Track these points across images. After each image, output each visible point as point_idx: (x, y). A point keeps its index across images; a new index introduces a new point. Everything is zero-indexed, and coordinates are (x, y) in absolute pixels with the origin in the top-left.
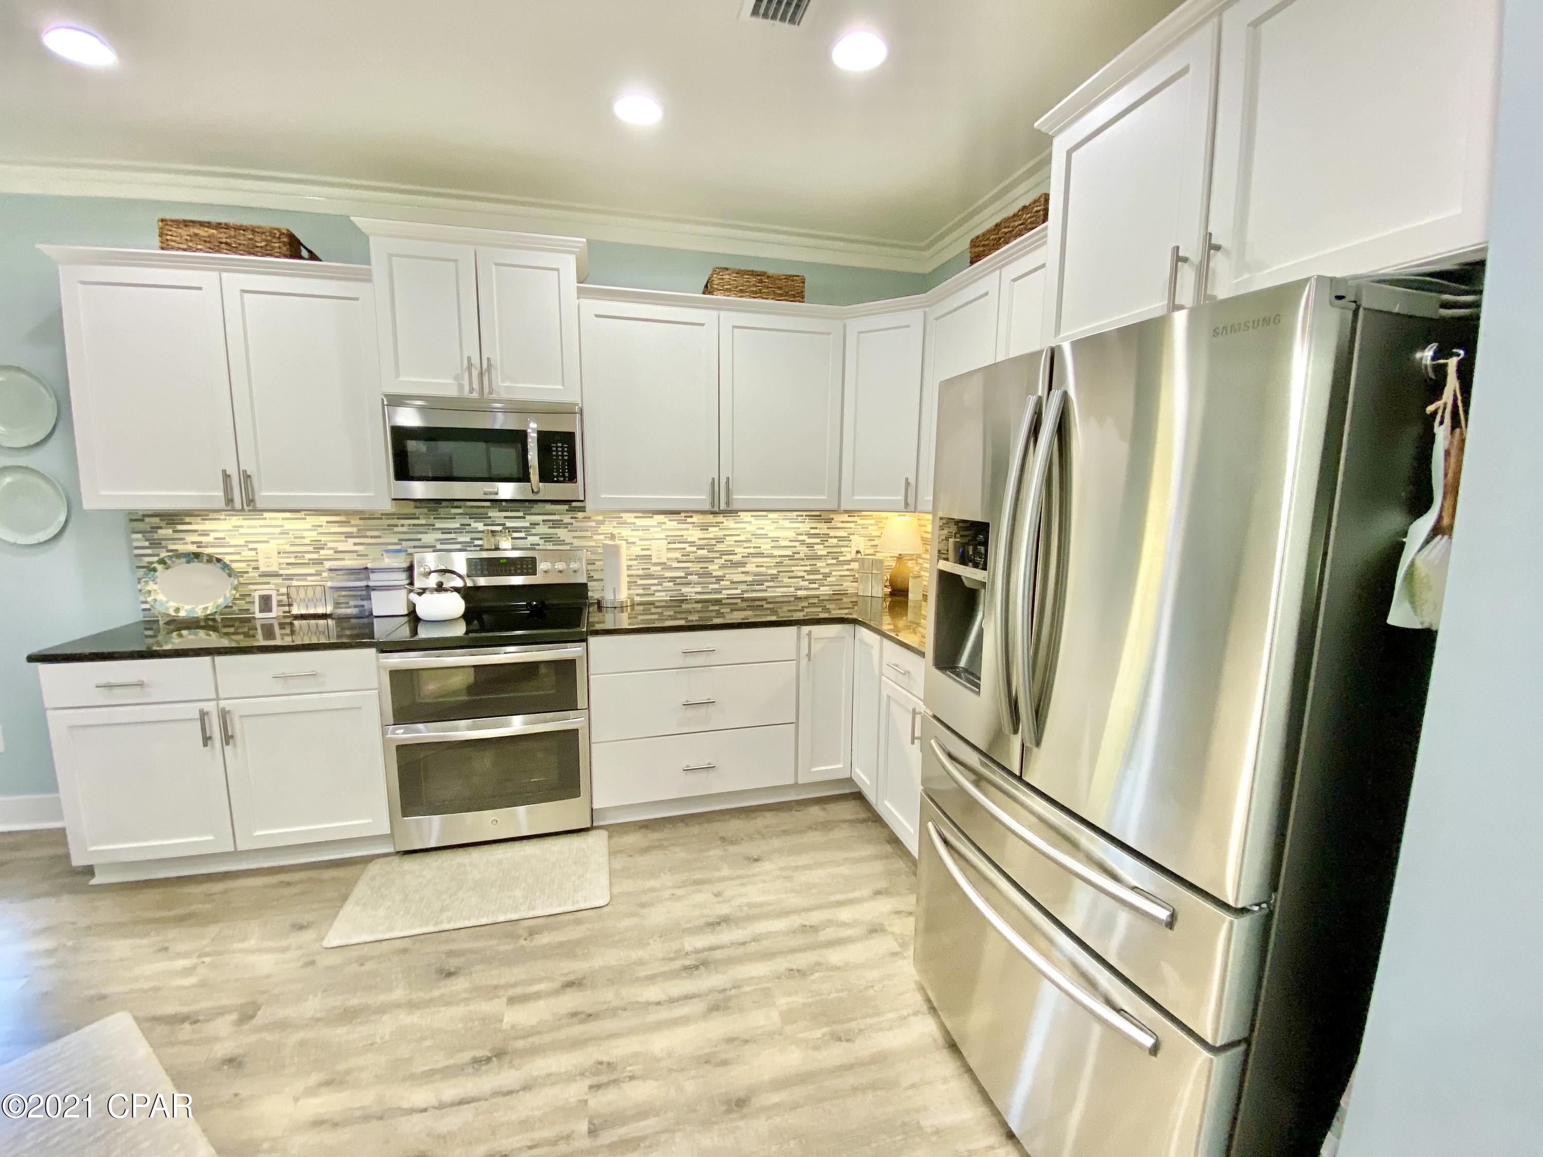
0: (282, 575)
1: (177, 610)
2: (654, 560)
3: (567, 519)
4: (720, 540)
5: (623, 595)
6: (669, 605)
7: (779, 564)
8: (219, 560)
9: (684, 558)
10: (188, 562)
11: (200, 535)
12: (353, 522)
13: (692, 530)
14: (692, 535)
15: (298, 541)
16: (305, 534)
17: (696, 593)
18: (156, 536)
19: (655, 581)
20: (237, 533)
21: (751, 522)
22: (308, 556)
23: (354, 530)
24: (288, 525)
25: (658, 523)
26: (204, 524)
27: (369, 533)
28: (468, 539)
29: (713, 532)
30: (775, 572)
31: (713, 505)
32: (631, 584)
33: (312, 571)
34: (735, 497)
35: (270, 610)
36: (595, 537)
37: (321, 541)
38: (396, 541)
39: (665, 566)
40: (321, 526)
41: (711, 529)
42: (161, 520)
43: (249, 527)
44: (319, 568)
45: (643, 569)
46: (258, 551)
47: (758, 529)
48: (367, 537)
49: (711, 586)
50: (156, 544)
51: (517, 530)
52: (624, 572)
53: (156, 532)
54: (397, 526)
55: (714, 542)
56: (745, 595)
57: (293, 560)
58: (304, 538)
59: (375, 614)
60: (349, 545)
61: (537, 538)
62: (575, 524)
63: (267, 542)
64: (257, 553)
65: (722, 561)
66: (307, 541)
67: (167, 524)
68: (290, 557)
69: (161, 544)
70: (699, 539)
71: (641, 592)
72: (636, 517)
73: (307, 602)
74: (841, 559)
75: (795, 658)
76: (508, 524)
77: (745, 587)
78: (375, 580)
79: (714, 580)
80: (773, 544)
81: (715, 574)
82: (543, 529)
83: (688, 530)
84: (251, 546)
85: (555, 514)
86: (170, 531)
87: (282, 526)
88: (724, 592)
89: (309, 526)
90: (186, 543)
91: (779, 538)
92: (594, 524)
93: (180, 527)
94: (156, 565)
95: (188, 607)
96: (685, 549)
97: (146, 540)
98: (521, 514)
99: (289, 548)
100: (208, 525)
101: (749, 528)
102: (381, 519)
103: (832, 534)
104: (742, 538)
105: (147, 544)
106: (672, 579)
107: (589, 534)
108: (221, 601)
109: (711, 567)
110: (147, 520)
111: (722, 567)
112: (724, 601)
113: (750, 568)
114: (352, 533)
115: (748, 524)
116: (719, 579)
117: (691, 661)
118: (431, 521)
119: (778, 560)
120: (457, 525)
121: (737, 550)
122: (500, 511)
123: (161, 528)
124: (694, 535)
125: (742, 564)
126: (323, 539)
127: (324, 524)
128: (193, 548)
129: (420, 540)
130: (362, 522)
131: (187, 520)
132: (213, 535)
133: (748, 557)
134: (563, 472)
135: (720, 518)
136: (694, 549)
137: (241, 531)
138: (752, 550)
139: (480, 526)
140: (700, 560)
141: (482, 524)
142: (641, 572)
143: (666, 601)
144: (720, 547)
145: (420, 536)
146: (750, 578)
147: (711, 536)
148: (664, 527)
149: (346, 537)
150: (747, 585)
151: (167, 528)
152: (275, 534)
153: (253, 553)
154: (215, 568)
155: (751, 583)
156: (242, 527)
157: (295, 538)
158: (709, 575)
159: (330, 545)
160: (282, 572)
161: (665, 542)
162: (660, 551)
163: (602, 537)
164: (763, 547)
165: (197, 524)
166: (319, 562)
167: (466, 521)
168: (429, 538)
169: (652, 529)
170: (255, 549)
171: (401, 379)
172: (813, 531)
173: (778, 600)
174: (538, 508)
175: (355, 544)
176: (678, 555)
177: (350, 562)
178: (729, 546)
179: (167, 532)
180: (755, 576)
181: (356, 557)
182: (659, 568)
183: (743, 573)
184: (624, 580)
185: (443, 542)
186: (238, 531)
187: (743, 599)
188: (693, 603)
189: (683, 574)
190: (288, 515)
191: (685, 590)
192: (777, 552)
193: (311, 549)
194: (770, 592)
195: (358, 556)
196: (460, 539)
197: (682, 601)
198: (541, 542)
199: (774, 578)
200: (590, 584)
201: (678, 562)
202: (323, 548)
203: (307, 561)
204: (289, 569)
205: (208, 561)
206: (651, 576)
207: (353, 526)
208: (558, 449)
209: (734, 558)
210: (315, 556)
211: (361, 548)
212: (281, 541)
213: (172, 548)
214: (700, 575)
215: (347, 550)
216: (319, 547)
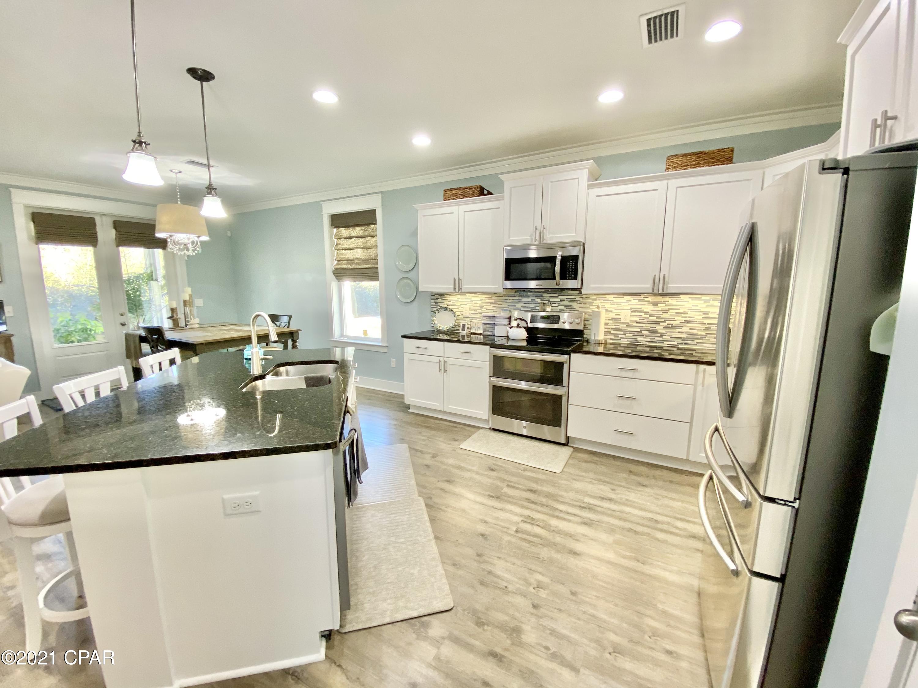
1: (440, 327)
2: (622, 321)
3: (577, 298)
4: (665, 312)
5: (601, 337)
6: (628, 346)
8: (452, 310)
9: (641, 321)
10: (444, 311)
11: (448, 301)
13: (647, 305)
14: (647, 308)
15: (475, 305)
16: (478, 302)
17: (646, 341)
18: (437, 301)
19: (622, 333)
21: (688, 302)
22: (478, 311)
24: (473, 299)
25: (627, 301)
26: (450, 297)
27: (498, 303)
28: (533, 306)
29: (661, 306)
30: (704, 333)
31: (654, 290)
32: (606, 333)
33: (478, 317)
34: (670, 285)
35: (465, 330)
36: (591, 307)
37: (482, 305)
38: (507, 306)
39: (628, 325)
40: (483, 299)
41: (659, 305)
43: (462, 299)
44: (481, 315)
45: (615, 325)
46: (464, 308)
47: (693, 306)
49: (657, 338)
50: (437, 304)
51: (554, 303)
52: (603, 326)
54: (508, 300)
55: (661, 312)
56: (680, 346)
57: (473, 312)
59: (496, 335)
60: (491, 307)
61: (563, 307)
62: (581, 300)
63: (466, 305)
65: (666, 324)
66: (478, 305)
67: (440, 297)
70: (651, 310)
71: (613, 337)
72: (614, 297)
73: (475, 328)
75: (693, 384)
76: (551, 300)
77: (680, 341)
78: (497, 321)
79: (659, 335)
80: (704, 316)
81: (660, 331)
82: (566, 303)
83: (645, 305)
84: (462, 306)
85: (572, 295)
86: (441, 300)
87: (471, 299)
88: (665, 342)
89: (479, 299)
90: (444, 304)
91: (709, 312)
92: (591, 301)
93: (443, 298)
94: (436, 311)
95: (442, 326)
96: (642, 316)
97: (435, 302)
98: (556, 295)
99: (472, 307)
101: (687, 305)
102: (501, 296)
104: (681, 311)
105: (434, 304)
106: (632, 332)
107: (588, 305)
108: (451, 325)
109: (658, 327)
110: (436, 295)
111: (665, 328)
112: (664, 348)
113: (685, 329)
114: (493, 302)
115: (686, 302)
116: (662, 335)
117: (624, 374)
118: (520, 298)
119: (707, 326)
120: (530, 300)
121: (676, 318)
122: (548, 294)
124: (649, 308)
125: (680, 327)
128: (446, 306)
129: (515, 306)
130: (496, 298)
131: (446, 296)
132: (452, 301)
133: (685, 323)
134: (572, 275)
135: (667, 299)
136: (648, 316)
137: (460, 300)
138: (688, 319)
139: (539, 301)
140: (650, 323)
141: (540, 300)
142: (614, 327)
143: (628, 344)
144: (665, 316)
145: (515, 304)
146: (684, 336)
147: (660, 309)
148: (630, 303)
149: (490, 304)
150: (682, 340)
152: (469, 302)
153: (462, 309)
154: (450, 313)
155: (685, 339)
157: (475, 303)
158: (656, 332)
159: (485, 307)
160: (470, 316)
161: (630, 311)
162: (626, 316)
163: (595, 307)
164: (696, 317)
165: (448, 297)
166: (481, 313)
167: (534, 298)
168: (519, 305)
169: (623, 304)
171: (511, 239)
173: (704, 351)
174: (564, 292)
175: (493, 307)
176: (637, 319)
177: (491, 314)
178: (671, 315)
180: (688, 335)
182: (625, 325)
183: (679, 332)
184: (602, 330)
185: (523, 307)
186: (458, 300)
187: (678, 348)
188: (643, 347)
189: (639, 330)
190: (473, 295)
191: (639, 339)
192: (706, 321)
193: (479, 308)
194: (699, 346)
195: (493, 311)
196: (531, 306)
197: (637, 345)
198: (565, 309)
199: (702, 337)
200: (585, 331)
201: (637, 323)
202: (483, 308)
203: (477, 313)
205: (449, 311)
206: (619, 330)
207: (493, 299)
208: (570, 264)
209: (674, 323)
210: (480, 311)
211: (495, 308)
212: (470, 305)
213: (441, 305)
214: (650, 331)
215: (490, 309)
216: (481, 307)
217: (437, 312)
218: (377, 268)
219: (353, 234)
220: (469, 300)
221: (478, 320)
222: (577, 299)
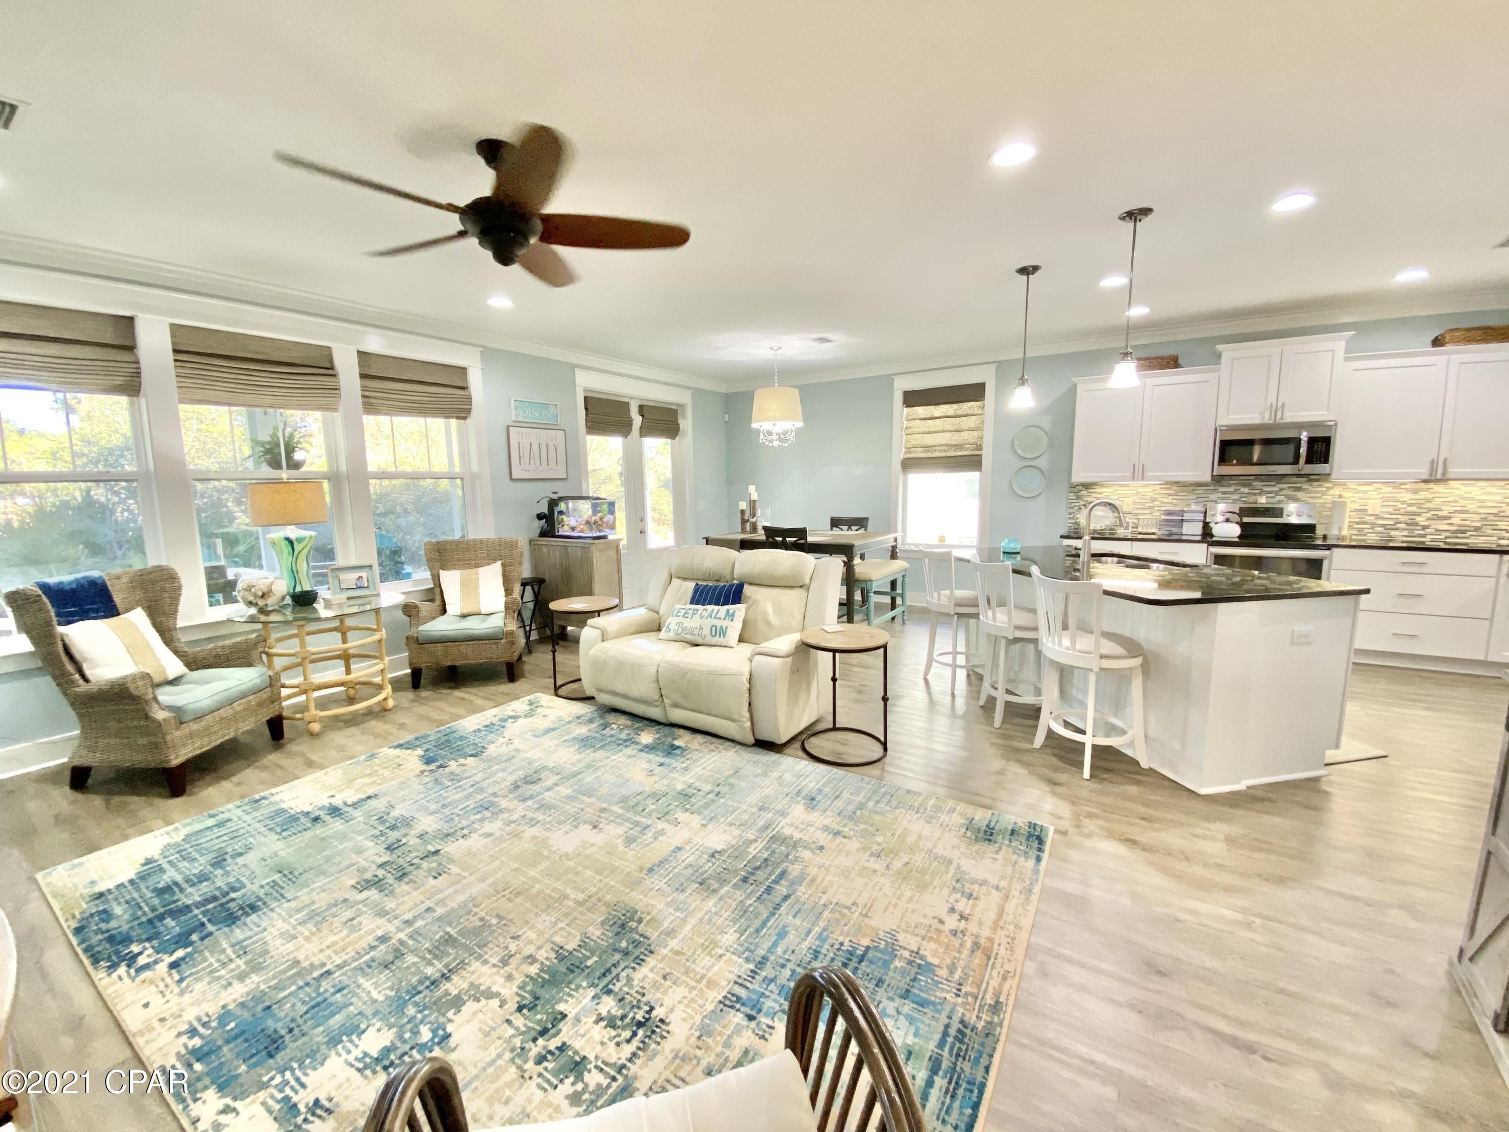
0: (1129, 513)
2: (1370, 512)
3: (1305, 486)
4: (1428, 501)
5: (1345, 532)
7: (1484, 519)
9: (1396, 512)
11: (1101, 494)
13: (1405, 494)
14: (1404, 497)
15: (1144, 497)
16: (1148, 493)
20: (1114, 494)
22: (1148, 505)
23: (1175, 492)
24: (1140, 490)
25: (1376, 489)
26: (1101, 490)
27: (1181, 493)
28: (1238, 497)
29: (1423, 495)
30: (1478, 524)
31: (1431, 475)
32: (1350, 527)
33: (1150, 511)
34: (1450, 470)
36: (1323, 498)
37: (1156, 497)
38: (1194, 498)
39: (1377, 517)
40: (1157, 490)
41: (1422, 493)
42: (1084, 487)
44: (1153, 510)
45: (1360, 518)
48: (1177, 495)
50: (1079, 498)
51: (1271, 492)
52: (1347, 520)
54: (1195, 491)
55: (1423, 502)
58: (1147, 495)
59: (1184, 534)
62: (1308, 490)
65: (1429, 515)
66: (1148, 497)
67: (1085, 489)
68: (1137, 504)
70: (1410, 499)
71: (1356, 532)
72: (1358, 485)
73: (1146, 526)
76: (1264, 489)
77: (1448, 534)
78: (1186, 516)
79: (1420, 528)
80: (1479, 505)
81: (1421, 524)
82: (1289, 492)
83: (1401, 493)
84: (1118, 500)
86: (1085, 492)
89: (1150, 490)
90: (1091, 498)
91: (1486, 500)
93: (1091, 490)
96: (1397, 506)
97: (1076, 496)
98: (1273, 484)
100: (1103, 490)
101: (1456, 492)
104: (1450, 499)
105: (1075, 499)
106: (1383, 526)
107: (1321, 495)
109: (1418, 519)
110: (1078, 487)
111: (1428, 519)
113: (1455, 520)
114: (1173, 493)
115: (1456, 489)
116: (1425, 528)
117: (1406, 569)
119: (1483, 516)
120: (1232, 490)
121: (1444, 508)
122: (1259, 482)
123: (1082, 491)
124: (1407, 497)
125: (1449, 518)
131: (1095, 488)
132: (1104, 494)
133: (1455, 513)
134: (1320, 458)
135: (1431, 485)
136: (1404, 506)
137: (1118, 492)
139: (1246, 490)
140: (1408, 514)
141: (1248, 489)
142: (1359, 520)
144: (1428, 505)
146: (1453, 528)
147: (1422, 497)
148: (1380, 491)
149: (1169, 495)
155: (1455, 532)
157: (1142, 496)
158: (1417, 524)
159: (1160, 499)
160: (1133, 513)
161: (1380, 501)
162: (1374, 507)
163: (1331, 497)
164: (1470, 506)
165: (1098, 490)
166: (1151, 508)
167: (1239, 487)
168: (1213, 497)
169: (1371, 493)
170: (1121, 500)
171: (1230, 417)
174: (1285, 480)
175: (1173, 499)
176: (1391, 510)
177: (1174, 508)
178: (1436, 505)
180: (1459, 527)
182: (1373, 518)
183: (1447, 524)
184: (1346, 524)
186: (1116, 493)
187: (1446, 543)
189: (1391, 523)
190: (1140, 485)
191: (1393, 533)
192: (1483, 511)
193: (1149, 501)
198: (1290, 499)
199: (1477, 529)
200: (1317, 525)
201: (1390, 514)
203: (1147, 507)
204: (1139, 510)
205: (1109, 506)
206: (1366, 523)
207: (1173, 490)
208: (1319, 447)
209: (1441, 513)
210: (1151, 505)
212: (1137, 497)
213: (1086, 499)
214: (1408, 524)
215: (1170, 502)
216: (1154, 500)
218: (981, 455)
219: (937, 415)
220: (1134, 492)
221: (1146, 516)
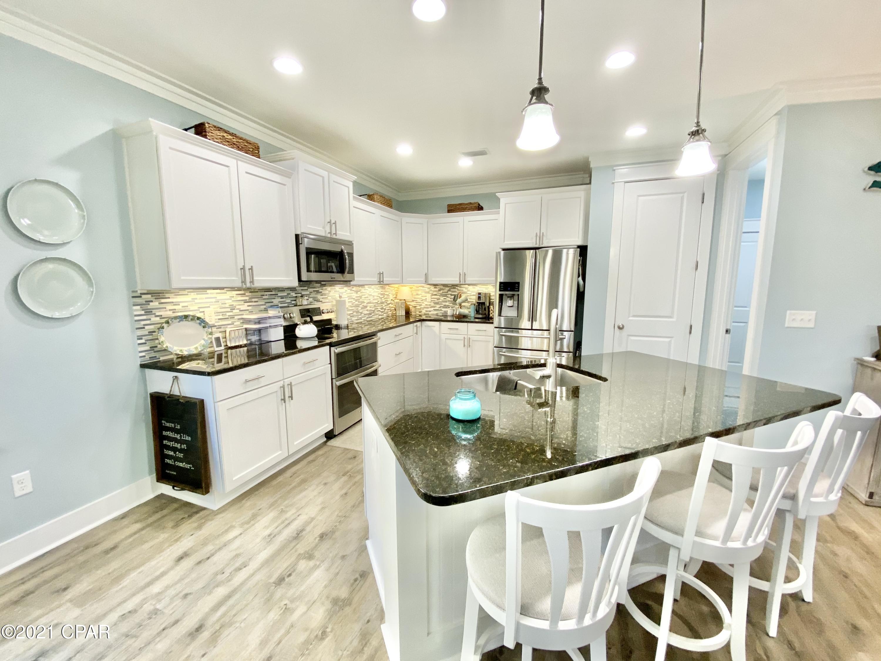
0: (216, 326)
1: (180, 350)
7: (375, 306)
10: (179, 321)
11: (174, 305)
12: (247, 294)
14: (354, 296)
15: (223, 306)
16: (227, 301)
17: (356, 320)
18: (149, 307)
20: (194, 303)
22: (228, 314)
23: (247, 298)
24: (219, 297)
26: (176, 298)
27: (253, 300)
28: (289, 301)
33: (230, 322)
35: (221, 346)
37: (233, 305)
40: (233, 297)
42: (152, 296)
43: (200, 299)
44: (233, 320)
46: (205, 313)
47: (369, 292)
48: (252, 302)
50: (149, 312)
53: (149, 304)
57: (221, 317)
58: (226, 304)
60: (245, 307)
61: (312, 299)
63: (209, 307)
64: (204, 314)
65: (362, 306)
66: (227, 305)
67: (156, 299)
68: (220, 315)
69: (152, 312)
70: (356, 297)
74: (388, 303)
75: (413, 335)
76: (303, 293)
82: (314, 295)
84: (201, 310)
87: (216, 298)
89: (228, 297)
90: (166, 311)
93: (163, 301)
95: (186, 348)
97: (143, 310)
98: (306, 288)
99: (219, 310)
101: (367, 292)
102: (258, 292)
103: (386, 294)
105: (143, 312)
107: (326, 296)
108: (203, 342)
110: (143, 296)
113: (368, 308)
114: (246, 300)
115: (367, 290)
117: (397, 339)
118: (277, 293)
119: (374, 304)
120: (286, 294)
121: (365, 301)
123: (152, 301)
125: (366, 307)
126: (234, 304)
127: (235, 295)
129: (272, 302)
130: (250, 294)
131: (167, 295)
132: (182, 304)
137: (196, 301)
138: (369, 301)
141: (294, 293)
145: (273, 300)
146: (368, 312)
149: (245, 302)
151: (155, 301)
152: (212, 302)
156: (196, 299)
157: (222, 304)
159: (238, 307)
161: (347, 299)
165: (173, 298)
167: (289, 292)
170: (204, 312)
171: (308, 226)
172: (382, 293)
175: (249, 306)
177: (246, 316)
178: (363, 300)
179: (155, 304)
181: (248, 313)
185: (281, 302)
186: (194, 301)
189: (352, 312)
190: (218, 291)
192: (374, 302)
193: (229, 310)
195: (249, 312)
202: (234, 309)
203: (227, 317)
204: (219, 322)
205: (192, 320)
207: (247, 296)
210: (231, 314)
211: (250, 308)
212: (216, 306)
213: (157, 314)
215: (247, 309)
216: (233, 308)
217: (165, 325)
220: (214, 300)
222: (320, 291)
